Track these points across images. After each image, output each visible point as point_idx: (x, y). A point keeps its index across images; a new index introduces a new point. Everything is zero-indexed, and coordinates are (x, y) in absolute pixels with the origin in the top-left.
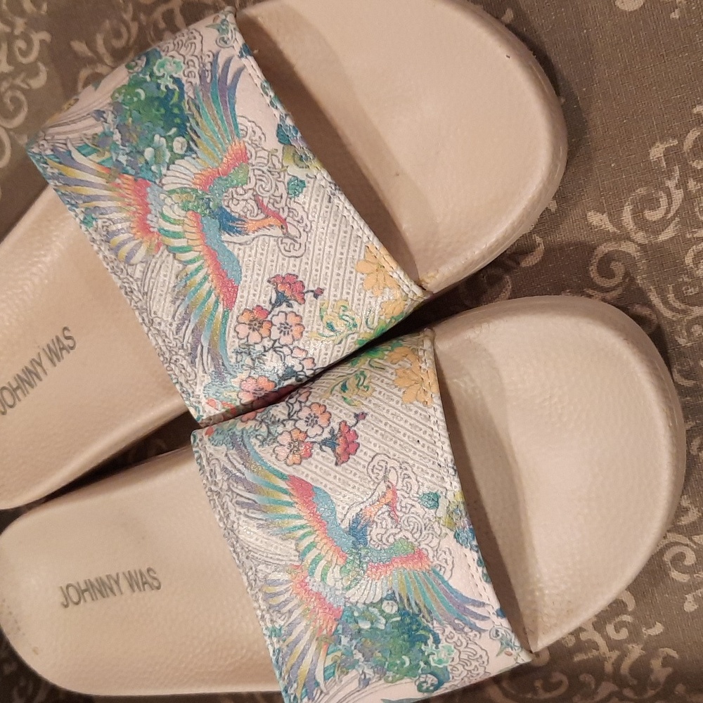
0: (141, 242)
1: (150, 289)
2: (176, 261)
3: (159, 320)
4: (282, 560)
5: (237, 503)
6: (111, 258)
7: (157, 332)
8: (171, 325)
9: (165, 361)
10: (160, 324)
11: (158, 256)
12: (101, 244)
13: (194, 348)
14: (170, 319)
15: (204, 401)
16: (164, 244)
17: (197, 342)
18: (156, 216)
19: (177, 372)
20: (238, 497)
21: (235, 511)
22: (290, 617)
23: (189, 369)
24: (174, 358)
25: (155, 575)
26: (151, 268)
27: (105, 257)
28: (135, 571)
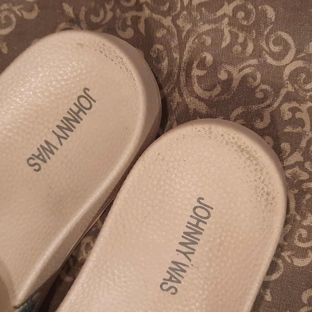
25: (33, 168)
28: (49, 158)
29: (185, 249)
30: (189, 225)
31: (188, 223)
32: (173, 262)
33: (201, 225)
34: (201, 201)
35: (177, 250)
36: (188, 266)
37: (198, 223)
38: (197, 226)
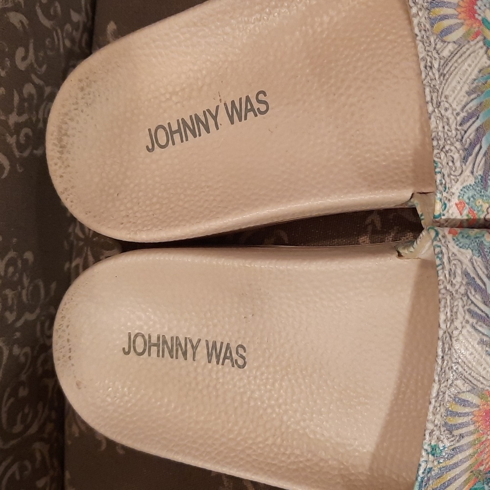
0: (463, 24)
1: (450, 72)
2: (485, 56)
3: (447, 105)
4: (482, 383)
5: (469, 311)
6: (425, 26)
7: (440, 115)
8: (458, 114)
9: (438, 147)
10: (446, 110)
11: (472, 43)
12: (421, 9)
13: (473, 145)
14: (458, 109)
15: (455, 200)
16: (483, 35)
17: (477, 140)
18: (485, 6)
19: (444, 163)
20: (473, 305)
21: (464, 318)
22: (458, 441)
23: (458, 164)
24: (447, 148)
25: (244, 354)
26: (461, 52)
27: (419, 24)
28: (222, 343)
29: (211, 122)
30: (184, 139)
31: (182, 141)
32: (232, 123)
33: (175, 127)
34: (150, 147)
35: (218, 128)
36: (225, 104)
37: (176, 132)
38: (179, 131)
